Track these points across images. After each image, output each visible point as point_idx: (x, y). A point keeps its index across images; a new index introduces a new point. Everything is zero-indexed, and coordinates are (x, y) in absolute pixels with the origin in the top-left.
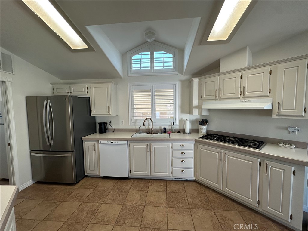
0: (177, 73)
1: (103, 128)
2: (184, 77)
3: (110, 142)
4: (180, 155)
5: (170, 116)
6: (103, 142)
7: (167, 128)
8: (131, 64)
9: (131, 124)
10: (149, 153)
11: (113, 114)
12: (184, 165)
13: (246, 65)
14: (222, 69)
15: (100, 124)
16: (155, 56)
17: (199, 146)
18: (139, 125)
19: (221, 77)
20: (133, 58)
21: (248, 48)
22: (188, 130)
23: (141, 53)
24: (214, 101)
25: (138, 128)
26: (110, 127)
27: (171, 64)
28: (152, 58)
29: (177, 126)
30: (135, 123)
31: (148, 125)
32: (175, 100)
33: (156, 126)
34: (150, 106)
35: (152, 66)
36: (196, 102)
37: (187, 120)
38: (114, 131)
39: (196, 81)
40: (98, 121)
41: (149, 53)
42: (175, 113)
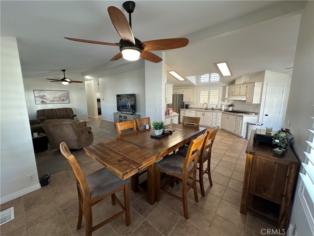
0: (221, 83)
1: (187, 107)
2: (224, 85)
3: (189, 111)
4: (215, 118)
5: (217, 103)
6: (187, 111)
7: (214, 108)
8: (200, 80)
9: (198, 105)
10: (203, 116)
11: (191, 101)
12: (216, 122)
13: (242, 82)
14: (236, 84)
15: (186, 105)
16: (211, 76)
17: (223, 114)
18: (201, 106)
19: (235, 86)
20: (201, 77)
21: (243, 76)
22: (223, 109)
23: (205, 75)
24: (232, 97)
25: (201, 107)
26: (190, 107)
27: (219, 79)
28: (210, 77)
29: (219, 107)
30: (200, 105)
31: (205, 106)
32: (219, 95)
33: (210, 107)
34: (207, 98)
35: (210, 80)
36: (227, 96)
37: (223, 104)
38: (191, 108)
39: (227, 87)
40: (185, 104)
41: (209, 74)
42: (219, 101)
